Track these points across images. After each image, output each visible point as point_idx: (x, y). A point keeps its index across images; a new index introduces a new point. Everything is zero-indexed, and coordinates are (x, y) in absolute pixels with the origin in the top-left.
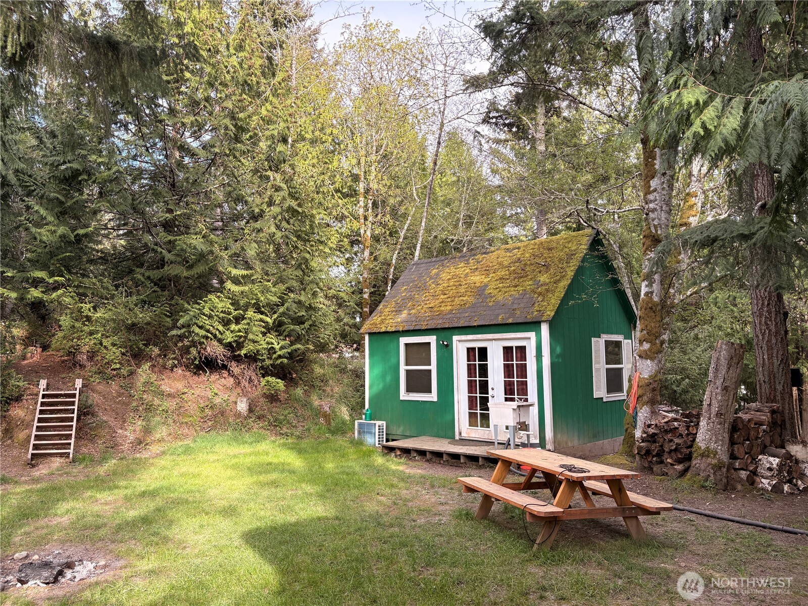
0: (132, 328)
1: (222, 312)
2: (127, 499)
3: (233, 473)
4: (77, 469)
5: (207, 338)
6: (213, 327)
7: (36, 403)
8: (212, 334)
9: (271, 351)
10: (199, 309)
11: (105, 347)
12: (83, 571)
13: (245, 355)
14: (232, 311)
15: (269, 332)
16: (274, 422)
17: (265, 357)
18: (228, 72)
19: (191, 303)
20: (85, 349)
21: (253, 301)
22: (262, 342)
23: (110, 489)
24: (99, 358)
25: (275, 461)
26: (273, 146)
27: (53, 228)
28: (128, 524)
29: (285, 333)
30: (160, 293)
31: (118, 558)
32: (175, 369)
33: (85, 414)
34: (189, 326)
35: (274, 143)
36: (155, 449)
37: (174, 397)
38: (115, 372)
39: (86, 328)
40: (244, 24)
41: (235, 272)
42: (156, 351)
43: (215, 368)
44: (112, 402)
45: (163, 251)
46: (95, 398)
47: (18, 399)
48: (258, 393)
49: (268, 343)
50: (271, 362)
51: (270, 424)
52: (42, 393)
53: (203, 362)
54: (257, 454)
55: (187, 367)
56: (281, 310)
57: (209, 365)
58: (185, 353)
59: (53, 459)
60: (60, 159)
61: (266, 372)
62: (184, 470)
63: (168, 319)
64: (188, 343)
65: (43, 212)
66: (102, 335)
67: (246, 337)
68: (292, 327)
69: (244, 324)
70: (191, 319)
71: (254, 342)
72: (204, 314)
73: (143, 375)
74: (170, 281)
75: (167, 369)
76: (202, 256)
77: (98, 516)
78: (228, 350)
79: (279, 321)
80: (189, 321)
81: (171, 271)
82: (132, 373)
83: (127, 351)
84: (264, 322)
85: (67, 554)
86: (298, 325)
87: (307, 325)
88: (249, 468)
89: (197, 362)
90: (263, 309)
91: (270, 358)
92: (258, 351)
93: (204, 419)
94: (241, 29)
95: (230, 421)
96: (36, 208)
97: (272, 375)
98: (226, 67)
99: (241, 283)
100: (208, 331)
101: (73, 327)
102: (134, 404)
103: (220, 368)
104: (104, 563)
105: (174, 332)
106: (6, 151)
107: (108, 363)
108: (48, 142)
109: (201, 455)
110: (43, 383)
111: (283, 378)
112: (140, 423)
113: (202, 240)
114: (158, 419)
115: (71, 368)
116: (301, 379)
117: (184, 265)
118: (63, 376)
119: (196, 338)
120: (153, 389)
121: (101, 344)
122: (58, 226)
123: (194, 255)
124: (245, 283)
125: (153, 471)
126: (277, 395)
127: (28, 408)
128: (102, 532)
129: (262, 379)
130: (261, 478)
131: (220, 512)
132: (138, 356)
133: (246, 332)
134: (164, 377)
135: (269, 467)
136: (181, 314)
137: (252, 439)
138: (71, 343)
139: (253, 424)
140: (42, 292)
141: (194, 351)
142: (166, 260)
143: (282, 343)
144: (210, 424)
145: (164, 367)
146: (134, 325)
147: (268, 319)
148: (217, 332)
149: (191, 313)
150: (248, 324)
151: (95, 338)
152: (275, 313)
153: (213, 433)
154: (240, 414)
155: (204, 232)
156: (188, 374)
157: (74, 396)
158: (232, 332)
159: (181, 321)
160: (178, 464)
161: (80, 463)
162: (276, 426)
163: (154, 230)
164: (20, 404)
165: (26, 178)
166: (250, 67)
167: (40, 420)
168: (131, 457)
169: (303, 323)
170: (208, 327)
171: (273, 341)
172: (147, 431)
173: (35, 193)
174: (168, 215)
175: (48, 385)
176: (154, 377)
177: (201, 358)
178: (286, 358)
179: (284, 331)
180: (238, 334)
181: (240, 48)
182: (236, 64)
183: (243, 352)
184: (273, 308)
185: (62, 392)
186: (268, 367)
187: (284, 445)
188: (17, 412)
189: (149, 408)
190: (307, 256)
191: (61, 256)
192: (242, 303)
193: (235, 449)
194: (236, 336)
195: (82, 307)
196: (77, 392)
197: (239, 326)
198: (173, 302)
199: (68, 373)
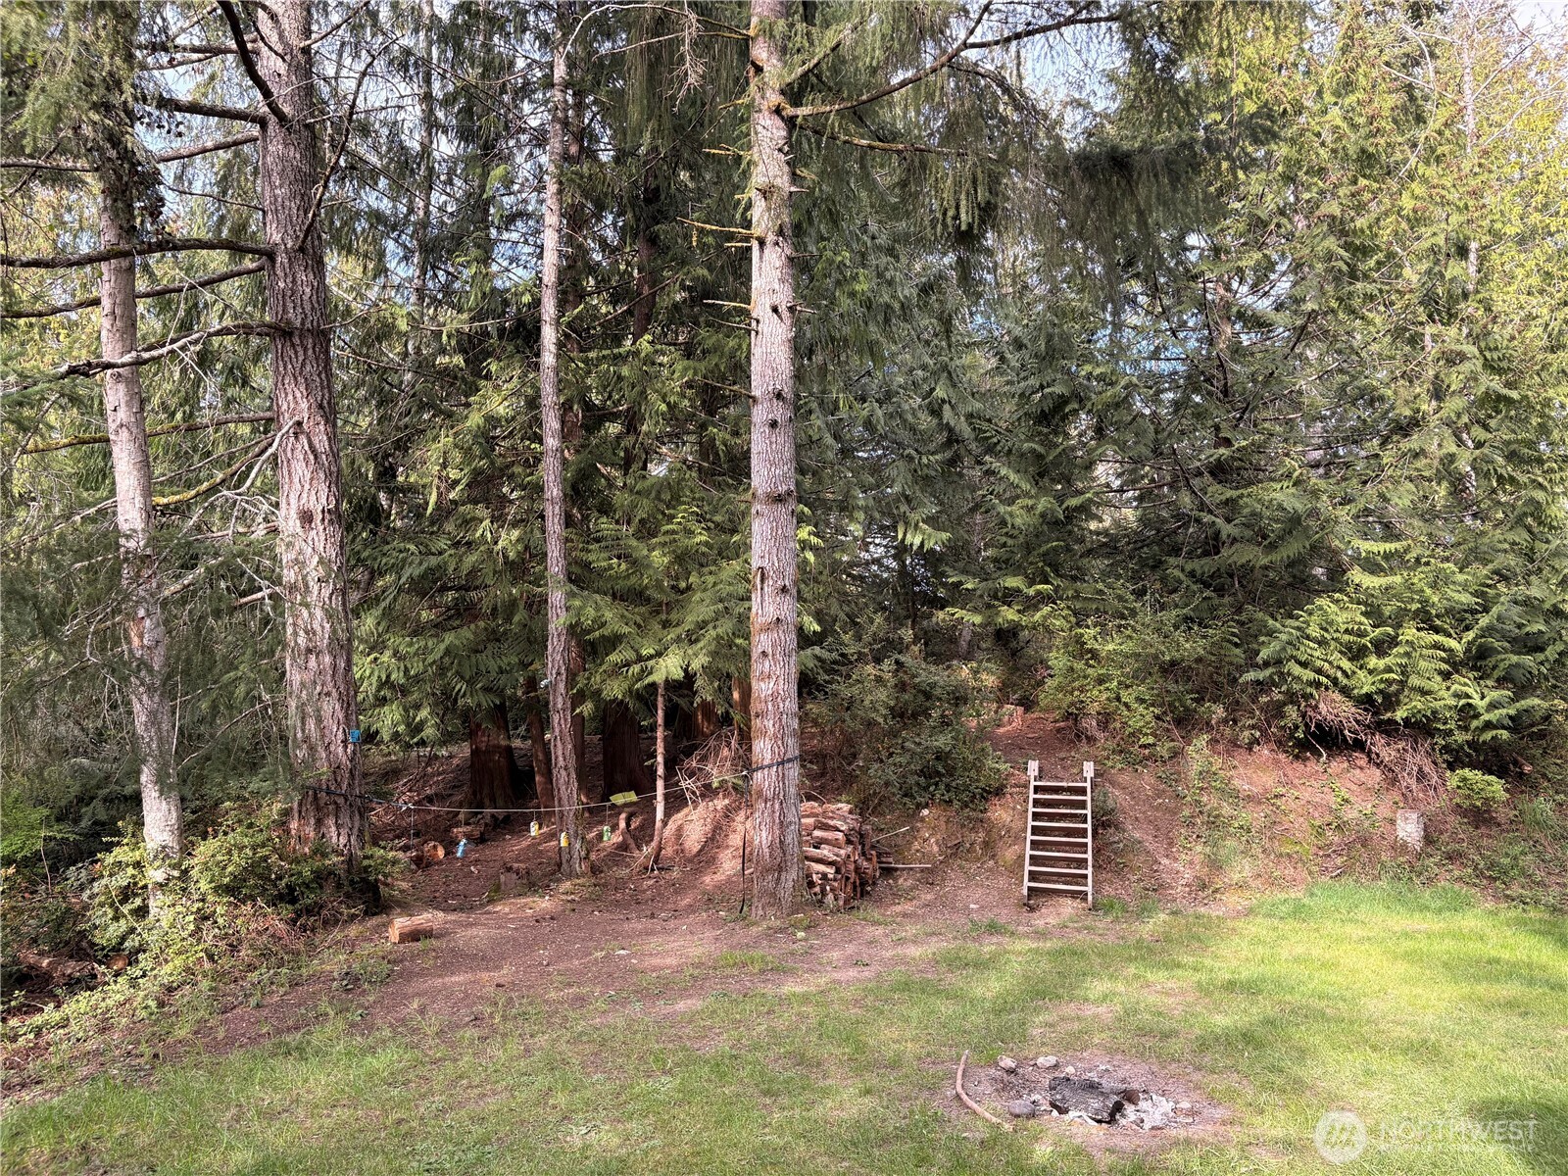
0: (1170, 669)
1: (1346, 631)
2: (1204, 990)
3: (1414, 970)
4: (1103, 922)
5: (1318, 685)
6: (1330, 663)
7: (1026, 801)
8: (1328, 677)
9: (1467, 712)
10: (1298, 629)
11: (1126, 705)
12: (1154, 1111)
13: (1406, 720)
14: (1369, 628)
15: (1457, 672)
16: (1488, 869)
17: (1452, 725)
18: (1323, 144)
19: (1279, 617)
20: (1094, 708)
21: (1415, 606)
22: (1443, 693)
23: (1166, 966)
24: (1118, 725)
25: (1506, 955)
26: (1437, 269)
27: (1030, 502)
28: (1217, 1040)
29: (1496, 674)
30: (1216, 601)
31: (1212, 1100)
32: (1256, 748)
33: (1105, 825)
34: (1279, 662)
35: (1437, 262)
36: (1233, 900)
37: (1260, 803)
38: (1147, 751)
39: (1090, 671)
40: (1351, 38)
41: (1367, 546)
42: (1219, 711)
43: (1338, 748)
44: (1146, 807)
45: (1218, 520)
46: (1117, 797)
47: (999, 792)
48: (1440, 803)
49: (1457, 696)
50: (1469, 737)
51: (1480, 875)
52: (1033, 783)
53: (1313, 735)
54: (1458, 935)
55: (1280, 743)
56: (1484, 621)
57: (1325, 740)
58: (1274, 717)
59: (1061, 900)
60: (1033, 381)
61: (1456, 759)
62: (1299, 950)
63: (1237, 651)
64: (1280, 697)
65: (1013, 477)
66: (1120, 683)
67: (1403, 683)
68: (1515, 658)
69: (1399, 655)
70: (1284, 649)
71: (1424, 692)
72: (1308, 638)
73: (1197, 757)
74: (1231, 576)
75: (1240, 747)
76: (1294, 522)
77: (1160, 1014)
78: (1365, 710)
79: (1481, 646)
80: (1279, 652)
81: (1235, 558)
82: (1175, 754)
83: (1165, 713)
84: (1444, 650)
85: (1121, 1074)
86: (1527, 653)
87: (1551, 653)
88: (1445, 965)
89: (1300, 734)
90: (1438, 622)
91: (1466, 729)
92: (1434, 712)
93: (1326, 852)
94: (1344, 50)
95: (1383, 858)
96: (1003, 472)
97: (1473, 766)
98: (1318, 135)
99: (1383, 570)
100: (1319, 671)
101: (1072, 669)
102: (1186, 812)
103: (1348, 747)
104: (1189, 1106)
105: (1251, 676)
106: (954, 386)
107: (1132, 734)
108: (1014, 359)
109: (1329, 924)
110: (1033, 767)
111: (1501, 773)
112: (1199, 848)
113: (1293, 490)
114: (1230, 843)
115: (1072, 741)
116: (1544, 776)
117: (1260, 544)
118: (1062, 755)
119: (1296, 687)
120: (1217, 784)
121: (1118, 699)
122: (1036, 497)
123: (1277, 521)
124: (1391, 569)
125: (1239, 945)
126: (1488, 811)
127: (1014, 809)
128: (1175, 1046)
129: (1448, 773)
130: (1481, 989)
131: (1405, 1052)
132: (1185, 722)
133: (1403, 673)
134: (1236, 763)
135: (1491, 969)
136: (1262, 639)
137: (1439, 903)
138: (1069, 698)
139: (1437, 871)
140: (1019, 611)
141: (1292, 712)
142: (1224, 536)
143: (1494, 695)
144: (1339, 861)
145: (1234, 743)
146: (1173, 663)
147: (1453, 644)
148: (1339, 674)
149: (1284, 637)
150: (1407, 654)
151: (1107, 689)
152: (1468, 628)
153: (1348, 881)
154: (1405, 845)
155: (1296, 474)
156: (1282, 757)
157: (1083, 791)
158: (1371, 672)
159: (1264, 654)
160: (1284, 938)
161: (1106, 914)
162: (1493, 877)
163: (1196, 482)
164: (1003, 801)
165: (985, 426)
166: (1371, 120)
167: (1035, 830)
168: (1191, 911)
169: (1542, 649)
170: (1319, 663)
171: (1470, 691)
172: (1215, 865)
173: (999, 448)
174: (1222, 451)
175: (1041, 770)
176: (1218, 762)
177: (1307, 725)
178: (1504, 727)
179: (1494, 668)
180: (1386, 676)
181: (1347, 86)
182: (1339, 122)
183: (1400, 714)
184: (1462, 618)
185: (1064, 784)
186: (1461, 747)
187: (1520, 923)
188: (1000, 813)
189: (1214, 822)
190: (1540, 495)
191: (1044, 548)
192: (1387, 611)
193: (1401, 921)
194: (1381, 681)
195: (1082, 635)
196: (1088, 785)
197: (1388, 661)
198: (1243, 617)
199: (1069, 751)
